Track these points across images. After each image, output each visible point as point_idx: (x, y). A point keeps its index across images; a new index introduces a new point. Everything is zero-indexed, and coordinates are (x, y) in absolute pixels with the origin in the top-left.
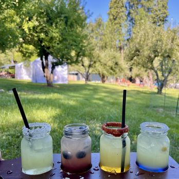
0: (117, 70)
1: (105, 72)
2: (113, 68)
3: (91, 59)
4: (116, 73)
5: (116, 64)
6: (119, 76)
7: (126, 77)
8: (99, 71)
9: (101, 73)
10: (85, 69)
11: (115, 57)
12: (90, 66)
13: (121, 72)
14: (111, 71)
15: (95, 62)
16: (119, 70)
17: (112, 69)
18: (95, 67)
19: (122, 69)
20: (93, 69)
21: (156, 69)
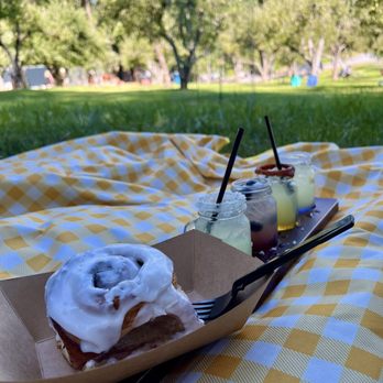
0: (87, 52)
1: (59, 58)
2: (77, 47)
3: (17, 24)
4: (86, 60)
5: (82, 36)
6: (94, 69)
7: (110, 70)
8: (44, 58)
9: (49, 61)
10: (9, 54)
11: (75, 21)
12: (18, 44)
13: (96, 56)
14: (74, 55)
15: (29, 33)
16: (92, 51)
17: (73, 49)
18: (31, 46)
19: (98, 49)
20: (27, 51)
21: (170, 35)
